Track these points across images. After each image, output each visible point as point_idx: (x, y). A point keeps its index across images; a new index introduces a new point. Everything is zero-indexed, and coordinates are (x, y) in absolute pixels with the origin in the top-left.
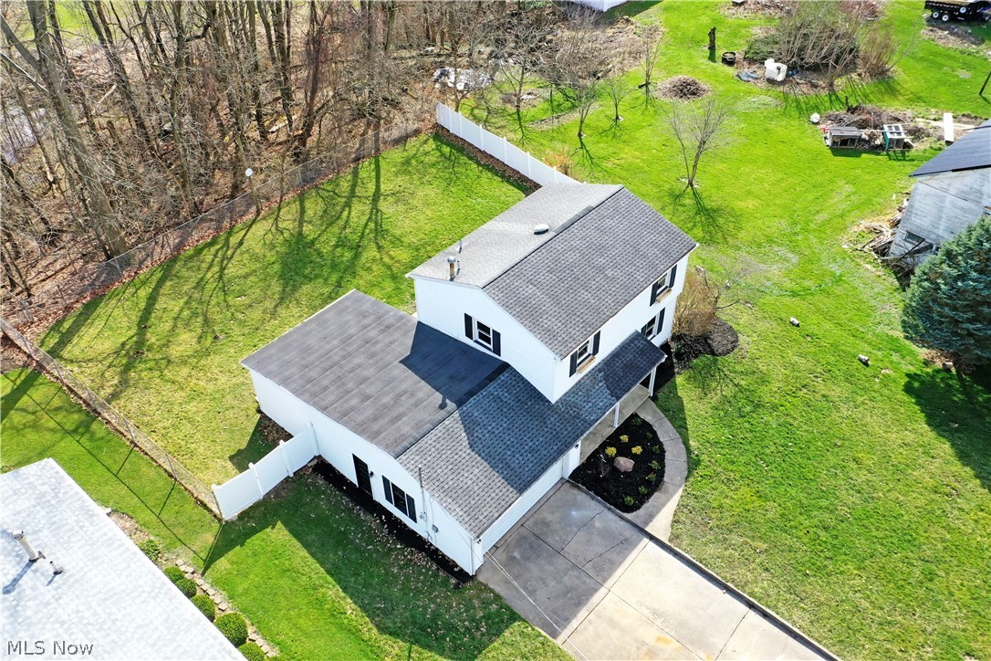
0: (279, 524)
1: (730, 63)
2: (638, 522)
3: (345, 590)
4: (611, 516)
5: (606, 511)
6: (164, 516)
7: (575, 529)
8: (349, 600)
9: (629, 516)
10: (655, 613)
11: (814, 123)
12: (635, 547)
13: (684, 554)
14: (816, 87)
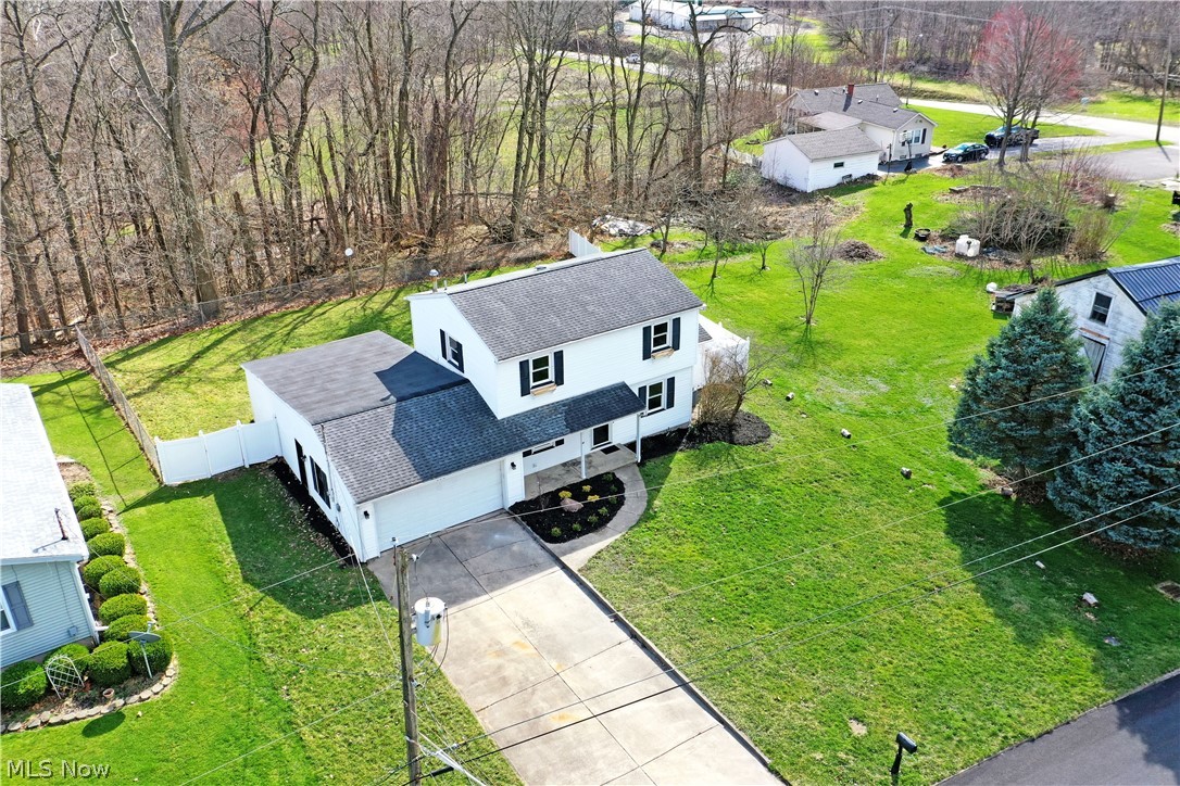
0: (212, 497)
1: (923, 239)
2: (556, 552)
3: (234, 548)
4: (533, 544)
5: (531, 540)
6: (116, 474)
7: (489, 548)
8: (233, 556)
9: (549, 546)
10: (527, 624)
11: (988, 292)
12: (542, 571)
13: (588, 583)
14: (1010, 263)
